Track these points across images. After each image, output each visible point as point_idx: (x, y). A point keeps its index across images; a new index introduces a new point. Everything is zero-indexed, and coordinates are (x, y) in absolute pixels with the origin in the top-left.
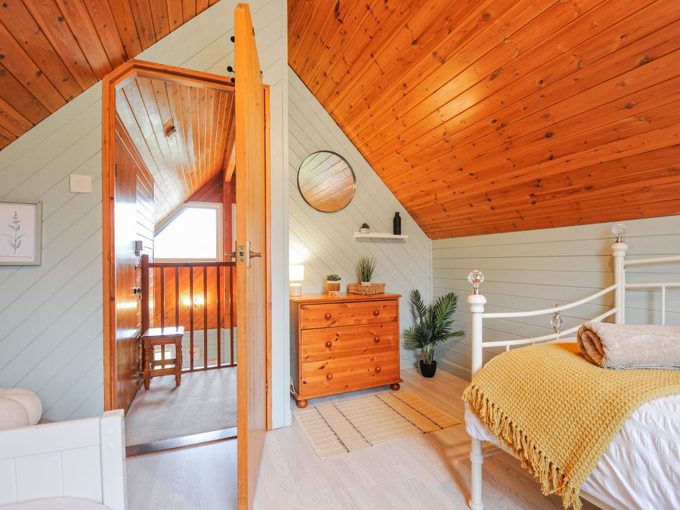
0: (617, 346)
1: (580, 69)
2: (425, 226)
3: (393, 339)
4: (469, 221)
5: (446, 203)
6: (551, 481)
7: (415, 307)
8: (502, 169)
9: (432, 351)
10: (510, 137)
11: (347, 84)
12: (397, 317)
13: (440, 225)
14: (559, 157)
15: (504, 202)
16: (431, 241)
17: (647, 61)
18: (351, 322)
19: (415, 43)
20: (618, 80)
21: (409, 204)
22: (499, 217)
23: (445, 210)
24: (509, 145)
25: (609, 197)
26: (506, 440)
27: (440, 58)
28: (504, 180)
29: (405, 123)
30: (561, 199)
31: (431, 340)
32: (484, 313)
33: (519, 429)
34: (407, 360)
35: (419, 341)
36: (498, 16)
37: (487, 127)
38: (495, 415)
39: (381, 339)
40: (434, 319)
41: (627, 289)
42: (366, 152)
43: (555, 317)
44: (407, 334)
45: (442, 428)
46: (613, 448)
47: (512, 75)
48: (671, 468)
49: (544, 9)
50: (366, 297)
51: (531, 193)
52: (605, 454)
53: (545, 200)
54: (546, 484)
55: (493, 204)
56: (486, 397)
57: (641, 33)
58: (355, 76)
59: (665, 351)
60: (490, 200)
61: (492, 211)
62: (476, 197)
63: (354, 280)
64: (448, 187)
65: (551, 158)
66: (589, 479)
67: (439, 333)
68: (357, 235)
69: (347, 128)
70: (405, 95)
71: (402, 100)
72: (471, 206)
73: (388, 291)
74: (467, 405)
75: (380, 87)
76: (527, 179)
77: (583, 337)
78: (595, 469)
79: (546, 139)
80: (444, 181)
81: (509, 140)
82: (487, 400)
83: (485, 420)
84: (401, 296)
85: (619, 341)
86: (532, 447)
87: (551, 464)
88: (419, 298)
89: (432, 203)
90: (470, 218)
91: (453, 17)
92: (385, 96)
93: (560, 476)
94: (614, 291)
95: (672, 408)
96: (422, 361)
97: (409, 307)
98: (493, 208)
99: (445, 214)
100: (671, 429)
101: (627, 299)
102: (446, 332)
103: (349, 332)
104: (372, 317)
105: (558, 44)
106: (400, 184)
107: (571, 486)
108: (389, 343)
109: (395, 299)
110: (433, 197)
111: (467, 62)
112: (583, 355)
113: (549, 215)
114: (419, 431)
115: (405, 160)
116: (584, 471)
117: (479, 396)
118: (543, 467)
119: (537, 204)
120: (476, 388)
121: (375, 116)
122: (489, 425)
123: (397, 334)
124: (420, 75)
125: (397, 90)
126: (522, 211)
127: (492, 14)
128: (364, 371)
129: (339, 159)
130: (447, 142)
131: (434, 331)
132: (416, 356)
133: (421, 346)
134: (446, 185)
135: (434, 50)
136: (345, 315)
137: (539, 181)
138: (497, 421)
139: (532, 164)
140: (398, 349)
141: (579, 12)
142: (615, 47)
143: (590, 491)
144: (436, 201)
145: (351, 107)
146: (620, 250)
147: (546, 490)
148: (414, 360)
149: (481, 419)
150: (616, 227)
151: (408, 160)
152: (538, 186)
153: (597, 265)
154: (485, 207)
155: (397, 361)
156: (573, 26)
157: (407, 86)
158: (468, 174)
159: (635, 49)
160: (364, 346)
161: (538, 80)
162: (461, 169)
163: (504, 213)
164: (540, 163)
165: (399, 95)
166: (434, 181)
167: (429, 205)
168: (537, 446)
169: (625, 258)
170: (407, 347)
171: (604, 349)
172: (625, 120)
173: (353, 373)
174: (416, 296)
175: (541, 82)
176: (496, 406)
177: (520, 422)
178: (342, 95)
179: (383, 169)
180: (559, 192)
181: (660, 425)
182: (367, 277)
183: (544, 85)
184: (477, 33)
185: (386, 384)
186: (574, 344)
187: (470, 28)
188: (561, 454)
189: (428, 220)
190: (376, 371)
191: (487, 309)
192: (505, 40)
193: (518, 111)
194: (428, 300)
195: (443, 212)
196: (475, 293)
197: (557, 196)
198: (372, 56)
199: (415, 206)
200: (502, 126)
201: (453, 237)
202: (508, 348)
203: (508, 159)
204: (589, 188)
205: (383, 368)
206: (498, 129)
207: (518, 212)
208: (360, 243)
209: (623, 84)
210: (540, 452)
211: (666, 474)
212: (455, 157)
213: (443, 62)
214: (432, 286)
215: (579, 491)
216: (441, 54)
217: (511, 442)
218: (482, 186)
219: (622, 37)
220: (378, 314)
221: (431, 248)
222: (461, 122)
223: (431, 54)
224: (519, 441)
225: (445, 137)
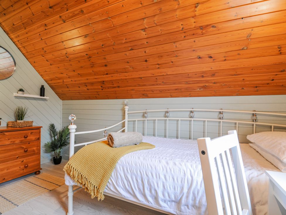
0: (117, 140)
1: (114, 45)
2: (59, 93)
3: (36, 149)
4: (78, 94)
5: (68, 84)
6: (94, 193)
7: (52, 132)
8: (90, 74)
9: (60, 152)
10: (93, 63)
11: (11, 12)
12: (39, 138)
13: (66, 94)
14: (110, 74)
15: (92, 88)
16: (62, 101)
17: (132, 50)
18: (7, 142)
19: (50, 7)
20: (125, 53)
21: (50, 82)
22: (90, 93)
23: (68, 87)
24: (93, 66)
25: (124, 91)
26: (80, 182)
27: (63, 20)
28: (92, 79)
29: (46, 42)
30: (111, 89)
31: (59, 147)
32: (75, 132)
33: (84, 176)
34: (45, 159)
35: (52, 148)
36: (87, 13)
37: (84, 56)
38: (76, 173)
39: (29, 150)
40: (61, 137)
41: (128, 121)
42: (24, 51)
43: (105, 132)
44: (46, 145)
45: (60, 186)
46: (113, 174)
47: (92, 39)
48: (126, 176)
49: (103, 19)
50: (19, 128)
51: (101, 86)
52: (111, 177)
53: (106, 89)
54: (92, 194)
55: (88, 87)
56: (73, 167)
57: (131, 40)
58: (17, 10)
59: (130, 140)
60: (86, 86)
61: (88, 91)
62: (81, 84)
63: (13, 119)
64: (69, 77)
65: (107, 74)
66: (106, 187)
67: (63, 143)
68: (15, 94)
69: (11, 35)
70: (46, 30)
71: (44, 32)
72: (79, 87)
73: (35, 125)
74: (66, 172)
75: (32, 21)
76: (100, 80)
77: (109, 138)
78: (108, 183)
79: (105, 67)
80: (67, 74)
81: (93, 64)
82: (74, 168)
83: (72, 177)
84: (42, 127)
85: (118, 138)
86: (88, 182)
87: (94, 186)
88: (54, 127)
89: (62, 84)
90: (79, 92)
91: (69, 5)
92: (34, 26)
93: (97, 189)
94: (125, 121)
95: (128, 157)
96: (54, 157)
97: (49, 132)
98: (88, 89)
99: (67, 89)
100: (127, 163)
101: (128, 124)
102: (67, 142)
103: (6, 148)
104: (23, 139)
105: (107, 33)
106: (44, 72)
107: (100, 192)
108: (34, 151)
109: (39, 128)
110: (61, 81)
111: (75, 26)
112: (109, 144)
113: (108, 95)
114: (48, 191)
115: (47, 60)
116: (104, 185)
117: (71, 167)
118: (92, 188)
119: (103, 90)
120: (70, 164)
121: (29, 34)
122: (73, 178)
123: (39, 146)
124: (53, 23)
125: (42, 25)
126: (99, 92)
127: (85, 11)
128: (17, 168)
129: (5, 51)
130: (68, 57)
131: (61, 142)
132: (52, 156)
133: (54, 150)
134: (68, 76)
135: (61, 15)
136: (3, 139)
137: (104, 81)
138: (76, 176)
139: (101, 75)
140: (39, 153)
141: (113, 25)
142: (124, 42)
143: (107, 191)
144: (63, 83)
145: (14, 25)
146: (127, 108)
147: (93, 197)
148: (51, 158)
149: (70, 176)
150: (126, 101)
151: (48, 60)
152: (103, 84)
153: (120, 113)
154: (85, 88)
155: (39, 160)
156: (111, 30)
157: (47, 25)
158: (77, 74)
159: (129, 45)
160: (16, 155)
161: (102, 44)
162: (74, 71)
163: (92, 92)
164: (104, 75)
165: (42, 28)
166: (62, 73)
167: (60, 84)
168: (90, 181)
169: (128, 111)
170: (46, 152)
171: (114, 141)
172: (127, 67)
173: (9, 171)
174: (52, 127)
175: (103, 45)
176: (77, 170)
177: (85, 174)
178: (7, 16)
179: (34, 62)
180: (110, 87)
181: (125, 163)
182: (21, 117)
183: (103, 47)
184: (78, 16)
185: (32, 172)
186: (106, 141)
187: (76, 13)
188: (98, 181)
189: (60, 91)
190: (25, 167)
191: (77, 130)
192: (90, 24)
193: (95, 53)
194: (59, 128)
195: (67, 88)
196: (72, 124)
197: (109, 88)
198: (27, 4)
199: (53, 84)
200: (90, 57)
201: (72, 100)
202: (86, 145)
203: (93, 71)
204: (119, 87)
205: (29, 165)
206: (88, 58)
207: (97, 92)
208: (18, 99)
209: (126, 55)
210: (91, 183)
211: (125, 178)
212: (71, 65)
213: (64, 22)
214: (61, 122)
215: (103, 193)
216: (64, 18)
217: (81, 182)
218: (83, 80)
219: (125, 39)
220: (27, 137)
221: (62, 104)
222: (73, 51)
223: (58, 16)
224: (84, 181)
225: (66, 55)
